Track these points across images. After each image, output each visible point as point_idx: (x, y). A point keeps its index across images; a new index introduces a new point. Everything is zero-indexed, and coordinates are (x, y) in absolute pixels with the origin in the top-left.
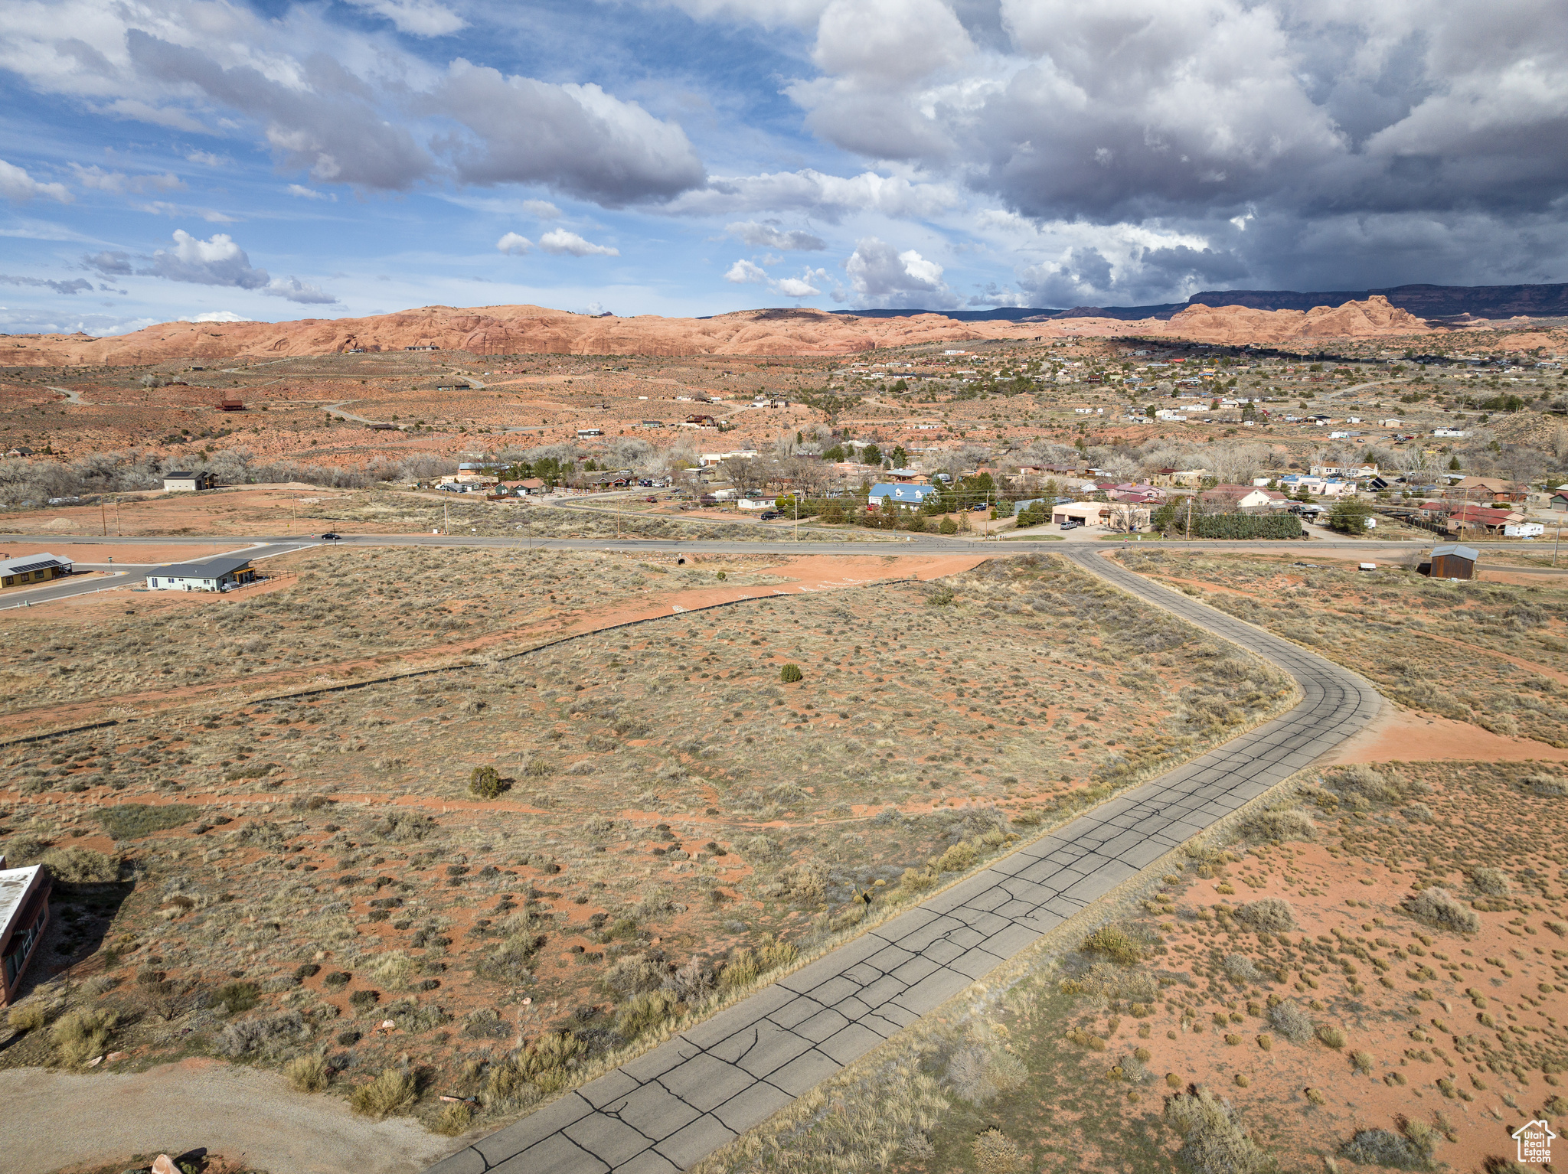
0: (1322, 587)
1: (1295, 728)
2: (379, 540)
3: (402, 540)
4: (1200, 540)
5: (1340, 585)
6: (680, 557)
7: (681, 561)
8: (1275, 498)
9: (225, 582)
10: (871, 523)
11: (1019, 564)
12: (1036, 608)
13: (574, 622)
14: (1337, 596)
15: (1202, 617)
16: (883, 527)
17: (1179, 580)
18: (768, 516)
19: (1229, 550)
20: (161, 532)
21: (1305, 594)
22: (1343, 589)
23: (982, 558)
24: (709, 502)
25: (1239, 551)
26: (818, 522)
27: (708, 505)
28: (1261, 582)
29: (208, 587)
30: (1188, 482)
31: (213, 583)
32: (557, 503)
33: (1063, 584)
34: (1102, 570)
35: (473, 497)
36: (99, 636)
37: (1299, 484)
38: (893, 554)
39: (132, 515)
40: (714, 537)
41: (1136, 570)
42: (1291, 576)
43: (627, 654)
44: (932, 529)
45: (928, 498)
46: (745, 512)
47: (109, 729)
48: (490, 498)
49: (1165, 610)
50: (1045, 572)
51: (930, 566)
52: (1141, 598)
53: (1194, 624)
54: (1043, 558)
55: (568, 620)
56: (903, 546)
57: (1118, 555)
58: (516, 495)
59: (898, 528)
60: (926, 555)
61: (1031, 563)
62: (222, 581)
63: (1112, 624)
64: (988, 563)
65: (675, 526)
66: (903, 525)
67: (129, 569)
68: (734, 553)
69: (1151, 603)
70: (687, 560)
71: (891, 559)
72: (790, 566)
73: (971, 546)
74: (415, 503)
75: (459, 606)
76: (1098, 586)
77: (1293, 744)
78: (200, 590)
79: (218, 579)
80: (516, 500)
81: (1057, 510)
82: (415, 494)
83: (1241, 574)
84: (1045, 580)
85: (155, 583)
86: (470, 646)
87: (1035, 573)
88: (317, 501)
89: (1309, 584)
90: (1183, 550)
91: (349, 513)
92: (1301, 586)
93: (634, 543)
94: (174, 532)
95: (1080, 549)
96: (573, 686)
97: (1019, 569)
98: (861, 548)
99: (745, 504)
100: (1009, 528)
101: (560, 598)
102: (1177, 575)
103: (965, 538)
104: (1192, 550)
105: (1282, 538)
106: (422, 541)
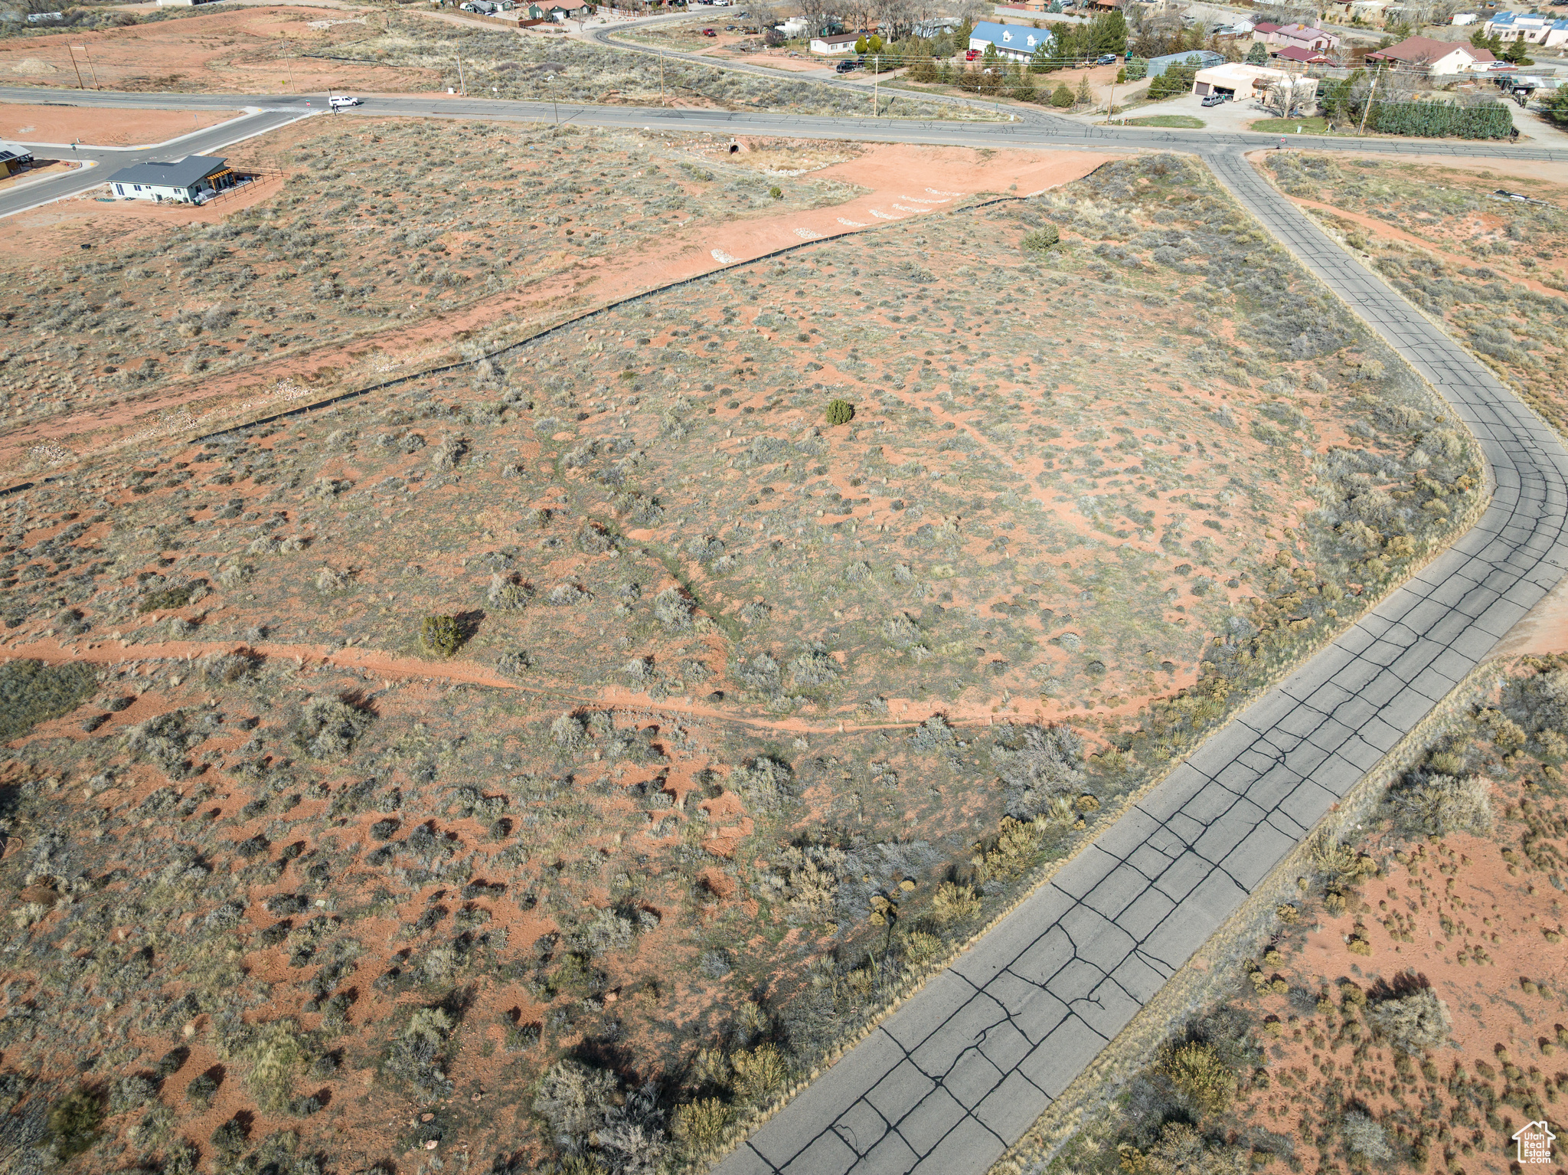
0: (1527, 239)
1: (1477, 569)
2: (386, 104)
3: (411, 105)
4: (1375, 138)
5: (1551, 237)
6: (733, 143)
7: (734, 149)
8: (1481, 59)
9: (199, 190)
10: (970, 84)
11: (1145, 173)
12: (1159, 259)
13: (592, 279)
14: (1545, 256)
15: (1369, 300)
16: (983, 92)
17: (1343, 215)
18: (846, 66)
19: (1410, 159)
20: (146, 80)
21: (1501, 250)
22: (1555, 245)
23: (1098, 158)
24: (777, 41)
25: (1425, 160)
26: (904, 78)
27: (775, 45)
28: (1447, 224)
29: (180, 197)
30: (1369, 18)
31: (184, 193)
32: (599, 35)
33: (1197, 213)
34: (1248, 190)
35: (503, 22)
36: (45, 291)
37: (1514, 27)
38: (991, 147)
39: (116, 49)
40: (779, 102)
41: (1290, 192)
42: (1490, 215)
43: (645, 354)
44: (1042, 99)
45: (1042, 48)
46: (819, 59)
47: (20, 497)
48: (523, 24)
49: (1322, 280)
50: (1176, 189)
51: (1034, 168)
52: (1294, 253)
53: (1358, 314)
54: (1176, 164)
55: (585, 275)
56: (1006, 130)
57: (1270, 163)
58: (552, 20)
59: (1003, 95)
60: (1031, 149)
61: (1159, 171)
62: (195, 189)
63: (1252, 300)
64: (1106, 169)
65: (733, 83)
66: (1008, 90)
67: (101, 155)
68: (797, 135)
69: (1306, 265)
70: (742, 148)
71: (988, 153)
72: (864, 160)
73: (1088, 132)
74: (435, 32)
75: (458, 243)
76: (1240, 226)
77: (1471, 608)
78: (171, 201)
79: (190, 188)
80: (551, 27)
81: (1202, 75)
82: (438, 16)
83: (1423, 208)
84: (1174, 203)
85: (121, 191)
86: (461, 325)
87: (1165, 189)
88: (327, 26)
89: (1510, 233)
90: (1353, 155)
91: (361, 48)
92: (1499, 236)
93: (680, 115)
94: (161, 83)
95: (1222, 148)
96: (577, 411)
97: (1144, 181)
98: (953, 132)
99: (819, 47)
100: (1137, 100)
101: (579, 232)
102: (1341, 204)
103: (1083, 117)
104: (1365, 156)
105: (1483, 138)
106: (435, 107)
